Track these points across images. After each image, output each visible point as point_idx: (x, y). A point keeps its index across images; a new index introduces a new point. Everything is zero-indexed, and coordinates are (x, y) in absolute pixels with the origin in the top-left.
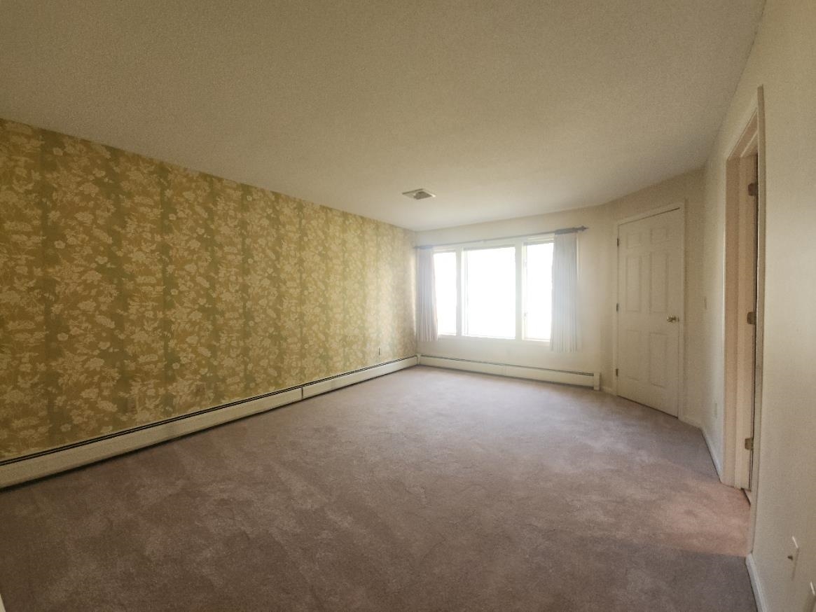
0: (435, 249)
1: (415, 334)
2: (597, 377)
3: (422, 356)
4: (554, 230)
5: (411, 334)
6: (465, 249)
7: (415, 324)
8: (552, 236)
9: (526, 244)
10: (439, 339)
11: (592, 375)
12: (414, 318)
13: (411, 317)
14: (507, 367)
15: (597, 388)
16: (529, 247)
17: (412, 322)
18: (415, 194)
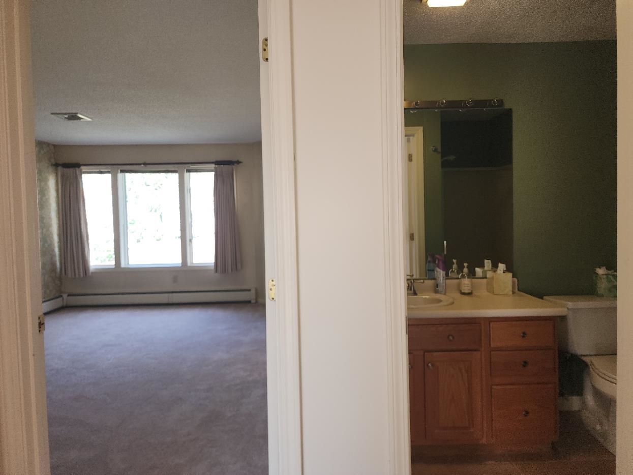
0: (84, 168)
1: (58, 270)
2: (253, 291)
3: (69, 295)
4: (214, 161)
5: (53, 270)
6: (122, 171)
7: (57, 259)
8: (213, 166)
9: (189, 171)
10: (92, 273)
11: (249, 290)
12: (57, 250)
13: (53, 250)
14: (174, 294)
15: (253, 301)
16: (192, 174)
17: (53, 256)
18: (67, 116)
